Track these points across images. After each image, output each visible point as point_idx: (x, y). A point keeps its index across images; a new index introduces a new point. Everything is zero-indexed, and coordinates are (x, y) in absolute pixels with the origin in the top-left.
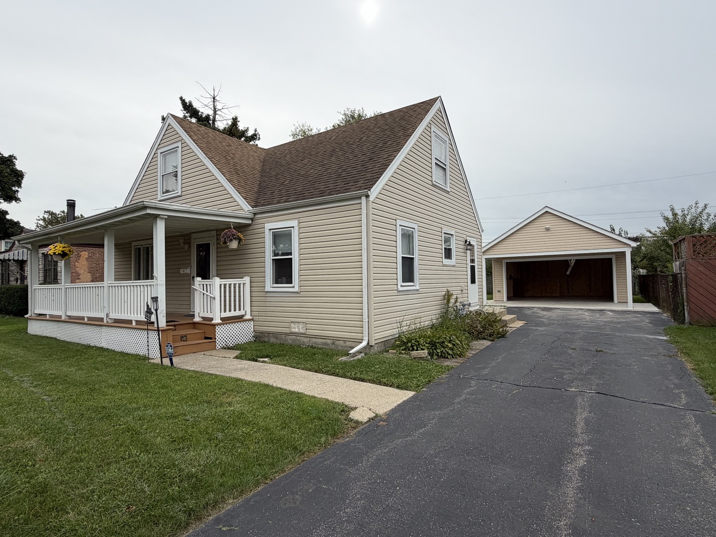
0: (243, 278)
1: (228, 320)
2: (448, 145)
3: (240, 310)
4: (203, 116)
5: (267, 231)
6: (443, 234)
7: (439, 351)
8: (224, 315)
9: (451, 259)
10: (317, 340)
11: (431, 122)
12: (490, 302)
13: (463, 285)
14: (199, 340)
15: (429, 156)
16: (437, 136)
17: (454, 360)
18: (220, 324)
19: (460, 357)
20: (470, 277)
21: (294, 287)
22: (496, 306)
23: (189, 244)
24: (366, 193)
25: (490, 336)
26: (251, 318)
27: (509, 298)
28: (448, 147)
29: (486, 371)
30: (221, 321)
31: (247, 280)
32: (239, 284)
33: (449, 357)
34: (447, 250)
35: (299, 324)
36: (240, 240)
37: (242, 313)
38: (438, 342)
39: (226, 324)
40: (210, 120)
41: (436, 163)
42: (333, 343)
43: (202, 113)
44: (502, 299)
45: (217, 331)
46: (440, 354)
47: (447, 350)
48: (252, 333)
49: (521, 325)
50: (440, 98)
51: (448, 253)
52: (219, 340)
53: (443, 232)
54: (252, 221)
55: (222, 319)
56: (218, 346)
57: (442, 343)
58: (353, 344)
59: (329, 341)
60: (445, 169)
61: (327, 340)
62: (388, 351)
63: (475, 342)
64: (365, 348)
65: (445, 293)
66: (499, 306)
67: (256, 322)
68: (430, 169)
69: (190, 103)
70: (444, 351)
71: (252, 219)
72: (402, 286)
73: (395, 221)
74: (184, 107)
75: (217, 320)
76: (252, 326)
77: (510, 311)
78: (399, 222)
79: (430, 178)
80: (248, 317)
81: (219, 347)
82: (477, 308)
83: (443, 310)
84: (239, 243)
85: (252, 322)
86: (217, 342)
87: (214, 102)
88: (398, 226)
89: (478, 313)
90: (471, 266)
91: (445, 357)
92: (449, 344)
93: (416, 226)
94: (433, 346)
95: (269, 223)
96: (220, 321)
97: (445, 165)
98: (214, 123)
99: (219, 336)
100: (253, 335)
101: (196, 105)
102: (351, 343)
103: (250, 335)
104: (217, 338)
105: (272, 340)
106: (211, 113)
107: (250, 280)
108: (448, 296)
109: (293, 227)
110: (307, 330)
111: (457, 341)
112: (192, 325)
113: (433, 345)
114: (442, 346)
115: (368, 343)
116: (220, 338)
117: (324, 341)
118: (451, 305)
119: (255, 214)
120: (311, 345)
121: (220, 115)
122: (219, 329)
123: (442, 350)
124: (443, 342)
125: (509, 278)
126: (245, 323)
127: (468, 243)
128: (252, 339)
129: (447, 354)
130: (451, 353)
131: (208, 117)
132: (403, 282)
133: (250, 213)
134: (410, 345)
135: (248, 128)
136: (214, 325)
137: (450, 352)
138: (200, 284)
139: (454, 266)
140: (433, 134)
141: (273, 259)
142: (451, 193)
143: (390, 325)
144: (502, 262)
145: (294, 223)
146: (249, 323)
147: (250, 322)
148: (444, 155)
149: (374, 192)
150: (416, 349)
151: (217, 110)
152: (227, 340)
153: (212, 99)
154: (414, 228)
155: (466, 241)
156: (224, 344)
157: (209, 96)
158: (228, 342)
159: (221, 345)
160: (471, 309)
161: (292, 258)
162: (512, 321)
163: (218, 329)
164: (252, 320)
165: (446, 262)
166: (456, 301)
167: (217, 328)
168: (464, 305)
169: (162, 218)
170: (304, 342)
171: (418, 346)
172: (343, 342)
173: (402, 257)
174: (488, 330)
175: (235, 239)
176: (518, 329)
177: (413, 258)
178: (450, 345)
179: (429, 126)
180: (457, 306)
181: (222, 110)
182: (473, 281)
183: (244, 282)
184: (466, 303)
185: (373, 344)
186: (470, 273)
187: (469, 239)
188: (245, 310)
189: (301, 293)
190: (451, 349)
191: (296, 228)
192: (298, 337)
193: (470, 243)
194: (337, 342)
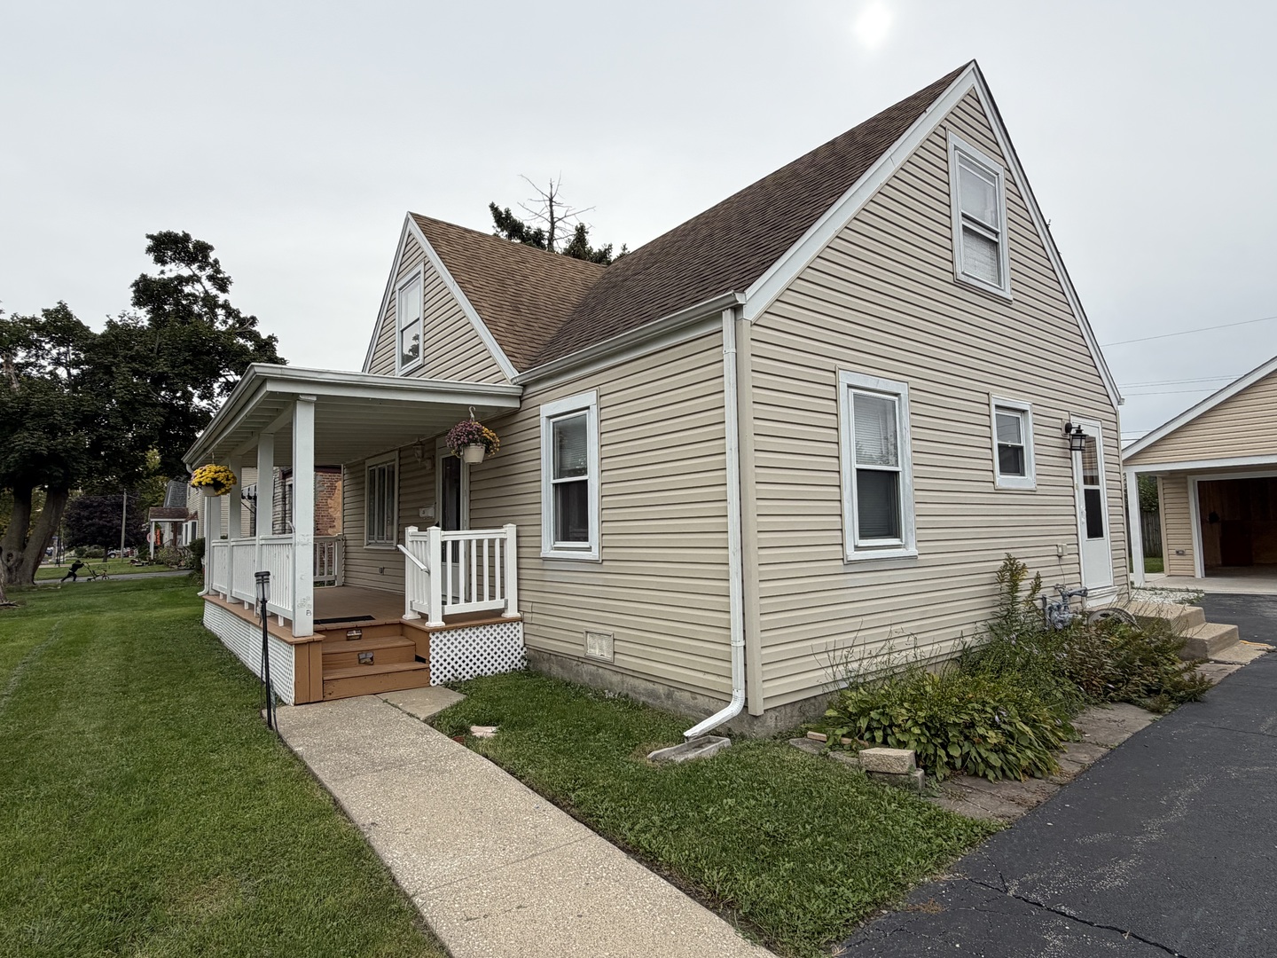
0: (501, 527)
1: (462, 622)
2: (1003, 184)
3: (492, 597)
4: (532, 233)
5: (543, 421)
6: (993, 407)
7: (955, 752)
8: (451, 609)
9: (1023, 474)
10: (637, 682)
11: (946, 124)
12: (1156, 579)
13: (1063, 541)
14: (400, 661)
15: (945, 209)
16: (966, 159)
17: (1008, 788)
18: (440, 630)
19: (1032, 776)
20: (1084, 520)
21: (589, 549)
22: (1171, 591)
23: (433, 458)
24: (732, 299)
25: (1150, 692)
26: (519, 615)
27: (1211, 570)
28: (1003, 188)
29: (1115, 877)
30: (443, 624)
31: (509, 531)
32: (492, 542)
33: (991, 775)
34: (1010, 453)
35: (602, 639)
36: (488, 444)
37: (497, 604)
38: (955, 724)
39: (456, 629)
40: (543, 239)
41: (965, 228)
42: (669, 696)
43: (529, 228)
44: (1190, 573)
45: (433, 646)
46: (958, 763)
47: (982, 751)
48: (519, 650)
49: (1257, 655)
50: (973, 65)
51: (1012, 460)
52: (437, 665)
53: (993, 403)
54: (521, 402)
55: (445, 618)
56: (434, 678)
57: (966, 727)
58: (712, 705)
59: (661, 687)
60: (996, 244)
61: (656, 686)
62: (803, 735)
63: (1096, 713)
64: (734, 719)
65: (1002, 563)
66: (1180, 590)
67: (529, 626)
68: (946, 243)
69: (507, 211)
70: (974, 754)
71: (521, 399)
72: (857, 548)
73: (832, 375)
74: (497, 221)
75: (435, 621)
76: (520, 635)
77: (1214, 608)
78: (844, 379)
79: (948, 266)
80: (512, 613)
81: (438, 681)
82: (1110, 601)
83: (997, 609)
84: (487, 451)
85: (521, 624)
86: (434, 670)
87: (551, 206)
88: (843, 388)
89: (1110, 621)
90: (1086, 490)
91: (976, 774)
92: (991, 733)
93: (903, 389)
94: (936, 735)
95: (548, 402)
96: (439, 623)
97: (997, 234)
98: (550, 243)
99: (437, 657)
100: (522, 653)
101: (518, 215)
102: (707, 699)
103: (516, 654)
104: (433, 662)
105: (556, 670)
106: (545, 226)
107: (518, 532)
108: (1012, 572)
109: (588, 408)
110: (617, 656)
111: (1021, 726)
112: (398, 629)
113: (935, 729)
114: (967, 738)
115: (746, 707)
116: (441, 661)
117: (650, 686)
118: (1023, 595)
119: (525, 386)
120: (625, 692)
121: (561, 229)
122: (437, 642)
123: (966, 749)
124: (972, 725)
125: (1208, 520)
126: (502, 626)
127: (1073, 432)
128: (519, 664)
129: (982, 766)
130: (998, 763)
131: (539, 234)
132: (862, 536)
133: (515, 384)
134: (863, 723)
135: (610, 246)
136: (427, 632)
137: (995, 759)
138: (413, 541)
139: (1032, 493)
140: (953, 157)
141: (556, 485)
142: (1015, 305)
143: (812, 658)
144: (1186, 483)
145: (589, 399)
146: (512, 629)
147: (515, 625)
148: (992, 208)
149: (758, 297)
150: (879, 740)
151: (555, 220)
152: (456, 667)
153: (548, 203)
154: (896, 395)
155: (1068, 428)
156: (449, 676)
157: (541, 197)
158: (460, 670)
159: (442, 677)
160: (1091, 604)
161: (586, 481)
162: (1224, 641)
163: (435, 642)
164: (521, 620)
165: (1006, 481)
166: (1037, 587)
167: (433, 638)
168: (1067, 596)
169: (308, 402)
170: (611, 683)
171: (889, 731)
172: (689, 694)
173: (858, 470)
174: (1140, 675)
175: (475, 441)
176: (1244, 671)
177: (897, 473)
178: (994, 737)
179: (940, 133)
180: (1044, 599)
181: (564, 219)
182: (1095, 530)
183: (503, 536)
184: (1077, 588)
185: (760, 712)
186: (1084, 508)
187: (1075, 422)
188: (506, 598)
189: (605, 563)
190: (1000, 749)
191: (594, 409)
192: (600, 670)
193: (1079, 431)
194: (677, 694)
